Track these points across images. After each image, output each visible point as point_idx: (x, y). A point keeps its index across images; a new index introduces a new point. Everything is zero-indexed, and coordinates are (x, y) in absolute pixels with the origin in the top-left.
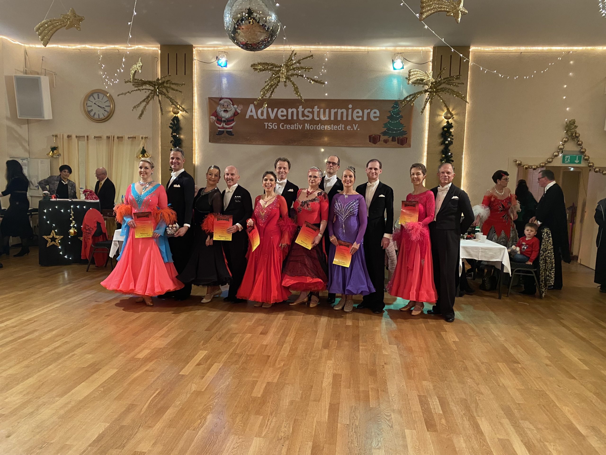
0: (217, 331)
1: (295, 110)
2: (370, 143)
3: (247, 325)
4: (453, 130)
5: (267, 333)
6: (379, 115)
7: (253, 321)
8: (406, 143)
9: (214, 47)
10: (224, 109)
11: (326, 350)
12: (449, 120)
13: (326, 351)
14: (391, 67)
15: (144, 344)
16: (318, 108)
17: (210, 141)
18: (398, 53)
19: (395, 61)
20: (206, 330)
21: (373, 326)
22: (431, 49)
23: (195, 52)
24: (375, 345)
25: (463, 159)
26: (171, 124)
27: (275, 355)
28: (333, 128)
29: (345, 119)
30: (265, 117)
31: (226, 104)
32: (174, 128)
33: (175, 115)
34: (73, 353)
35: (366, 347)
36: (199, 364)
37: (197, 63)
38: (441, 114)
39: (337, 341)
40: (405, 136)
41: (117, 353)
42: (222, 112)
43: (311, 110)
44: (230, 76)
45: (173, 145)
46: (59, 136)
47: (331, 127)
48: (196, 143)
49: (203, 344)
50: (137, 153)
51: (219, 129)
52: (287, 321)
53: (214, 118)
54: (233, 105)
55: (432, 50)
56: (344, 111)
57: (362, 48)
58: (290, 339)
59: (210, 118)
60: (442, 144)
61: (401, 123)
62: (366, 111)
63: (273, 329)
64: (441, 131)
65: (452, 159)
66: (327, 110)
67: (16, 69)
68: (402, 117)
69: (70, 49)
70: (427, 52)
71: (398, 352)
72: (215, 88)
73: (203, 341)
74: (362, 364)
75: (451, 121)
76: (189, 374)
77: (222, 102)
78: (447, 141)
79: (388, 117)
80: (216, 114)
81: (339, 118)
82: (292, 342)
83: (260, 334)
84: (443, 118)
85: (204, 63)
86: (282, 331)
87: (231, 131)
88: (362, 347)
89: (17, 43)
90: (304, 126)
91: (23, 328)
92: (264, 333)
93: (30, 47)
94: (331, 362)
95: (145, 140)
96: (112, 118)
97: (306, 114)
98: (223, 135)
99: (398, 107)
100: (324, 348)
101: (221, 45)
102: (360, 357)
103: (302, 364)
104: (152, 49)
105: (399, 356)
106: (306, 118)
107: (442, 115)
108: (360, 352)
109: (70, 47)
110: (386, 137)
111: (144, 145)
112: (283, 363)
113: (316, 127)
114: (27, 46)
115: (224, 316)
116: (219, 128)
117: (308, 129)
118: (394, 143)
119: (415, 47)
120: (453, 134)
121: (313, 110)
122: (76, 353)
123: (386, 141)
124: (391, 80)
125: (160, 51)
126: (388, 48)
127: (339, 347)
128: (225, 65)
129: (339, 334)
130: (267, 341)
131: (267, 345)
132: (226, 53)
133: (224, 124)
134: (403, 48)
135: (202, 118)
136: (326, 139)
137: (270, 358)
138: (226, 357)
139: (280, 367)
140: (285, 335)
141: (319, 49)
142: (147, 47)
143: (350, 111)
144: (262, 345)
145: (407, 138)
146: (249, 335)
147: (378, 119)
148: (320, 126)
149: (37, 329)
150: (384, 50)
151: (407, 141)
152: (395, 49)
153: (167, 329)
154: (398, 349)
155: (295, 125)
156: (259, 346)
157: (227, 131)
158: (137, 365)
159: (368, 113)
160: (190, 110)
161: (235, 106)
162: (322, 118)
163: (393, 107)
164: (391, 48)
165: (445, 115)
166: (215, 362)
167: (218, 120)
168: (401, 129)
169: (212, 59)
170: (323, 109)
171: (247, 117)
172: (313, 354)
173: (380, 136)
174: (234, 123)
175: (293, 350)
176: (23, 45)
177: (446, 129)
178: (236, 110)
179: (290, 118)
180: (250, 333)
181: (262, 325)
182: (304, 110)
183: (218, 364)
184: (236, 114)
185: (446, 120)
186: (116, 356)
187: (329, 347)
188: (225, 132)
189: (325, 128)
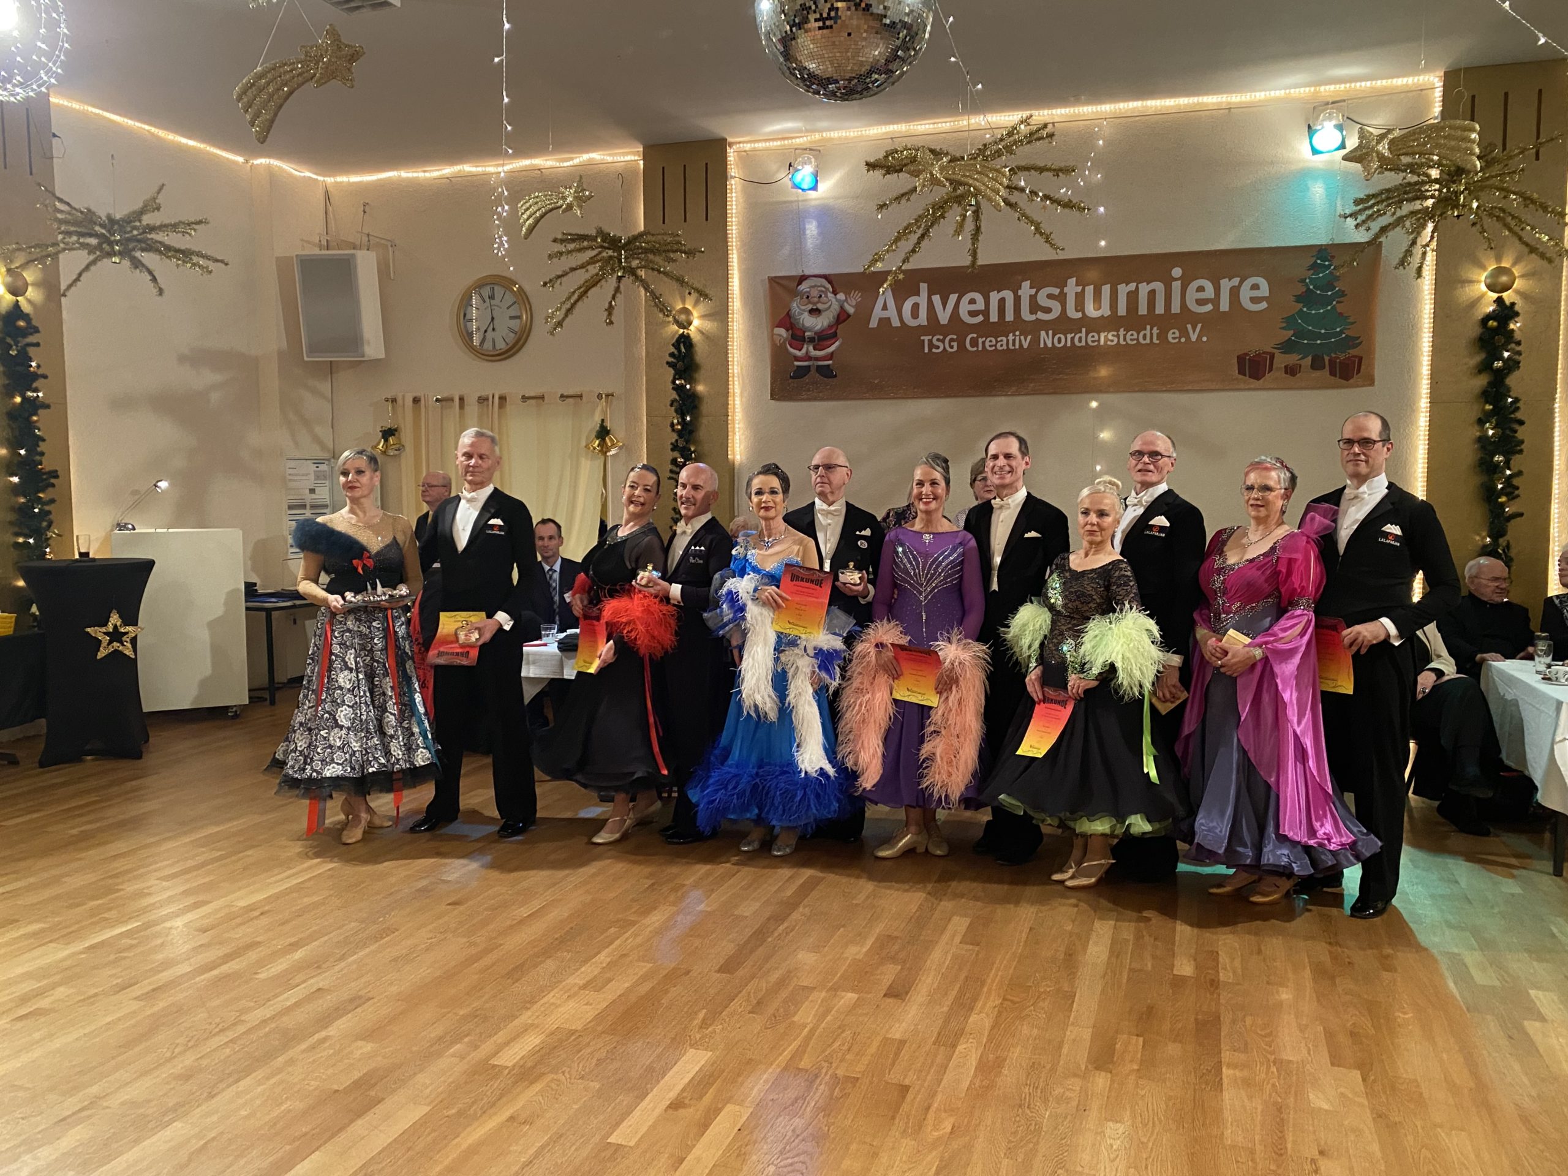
0: (753, 977)
1: (1008, 295)
2: (1241, 377)
3: (847, 958)
4: (1518, 325)
5: (907, 993)
6: (1267, 294)
7: (869, 943)
8: (1359, 371)
9: (784, 139)
10: (810, 307)
11: (1103, 1074)
12: (1505, 295)
13: (1101, 1081)
14: (1303, 149)
15: (529, 1013)
16: (1077, 285)
17: (773, 397)
18: (1327, 104)
19: (1319, 127)
20: (719, 971)
21: (1268, 983)
22: (1437, 79)
23: (732, 155)
24: (1279, 1063)
25: (1557, 415)
26: (672, 355)
27: (926, 1084)
28: (1125, 339)
29: (1160, 309)
30: (923, 319)
31: (815, 293)
32: (680, 365)
33: (681, 331)
34: (323, 1034)
35: (1245, 1073)
36: (676, 1105)
37: (739, 188)
38: (1475, 277)
39: (1141, 1039)
40: (1353, 352)
41: (443, 1042)
42: (806, 314)
43: (1056, 291)
44: (825, 214)
45: (676, 411)
46: (400, 401)
47: (1118, 336)
48: (738, 401)
49: (704, 1024)
50: (587, 438)
51: (797, 363)
52: (977, 948)
53: (782, 331)
54: (835, 293)
55: (1438, 84)
56: (1158, 286)
57: (1211, 100)
58: (981, 1019)
59: (773, 335)
60: (1480, 372)
61: (1341, 314)
62: (1226, 285)
63: (929, 980)
64: (1476, 331)
65: (1519, 415)
66: (1106, 289)
67: (302, 240)
68: (1342, 293)
69: (426, 179)
70: (1423, 91)
71: (1366, 1103)
72: (786, 251)
73: (704, 1011)
74: (1233, 1147)
75: (1509, 296)
76: (638, 1144)
77: (804, 287)
78: (1498, 360)
79: (1299, 299)
80: (787, 322)
81: (1143, 310)
82: (986, 1034)
83: (885, 996)
84: (1483, 288)
85: (756, 183)
86: (957, 988)
87: (828, 366)
88: (1231, 1072)
89: (308, 174)
90: (1036, 340)
91: (226, 935)
92: (898, 992)
93: (336, 183)
94: (1121, 1128)
95: (607, 402)
96: (524, 349)
97: (1043, 305)
98: (806, 379)
99: (1330, 266)
100: (1097, 1068)
101: (801, 131)
102: (1227, 1114)
103: (1015, 1133)
104: (622, 159)
105: (1374, 1119)
106: (1041, 315)
107: (1479, 282)
108: (1226, 1095)
109: (427, 175)
110: (1292, 359)
111: (605, 413)
112: (952, 1120)
113: (1073, 339)
114: (330, 180)
115: (783, 920)
116: (797, 359)
117: (1050, 345)
118: (1317, 374)
119: (1382, 79)
120: (1518, 336)
121: (1062, 291)
122: (331, 1033)
123: (1291, 371)
124: (1306, 185)
125: (641, 163)
126: (1292, 91)
127: (1148, 1066)
128: (812, 185)
129: (1150, 1009)
130: (904, 1024)
131: (902, 1043)
132: (815, 152)
133: (811, 348)
134: (1342, 86)
135: (752, 337)
136: (1104, 372)
137: (909, 1097)
138: (766, 1081)
139: (939, 1138)
140: (965, 1004)
141: (1079, 115)
142: (610, 155)
143: (1176, 286)
144: (886, 1041)
145: (1361, 359)
146: (851, 997)
147: (1264, 305)
148: (1083, 335)
149: (258, 939)
150: (1278, 100)
151: (1363, 367)
152: (1316, 92)
153: (609, 960)
154: (1366, 1087)
155: (1011, 337)
156: (875, 1044)
157: (818, 367)
158: (489, 1093)
159: (1232, 289)
160: (721, 314)
161: (841, 296)
162: (1091, 311)
163: (1314, 267)
164: (1302, 90)
165: (1488, 281)
166: (729, 1100)
167: (793, 336)
168: (1341, 332)
169: (778, 171)
170: (1092, 287)
171: (873, 324)
172: (1058, 1091)
173: (1272, 356)
174: (837, 343)
175: (989, 1068)
176: (321, 178)
177: (1495, 324)
178: (842, 308)
179: (994, 317)
180: (853, 991)
181: (893, 959)
182: (1037, 293)
183: (737, 1108)
184: (842, 317)
185: (1495, 296)
186: (439, 1054)
187: (1112, 1062)
188: (813, 370)
189: (1099, 341)
